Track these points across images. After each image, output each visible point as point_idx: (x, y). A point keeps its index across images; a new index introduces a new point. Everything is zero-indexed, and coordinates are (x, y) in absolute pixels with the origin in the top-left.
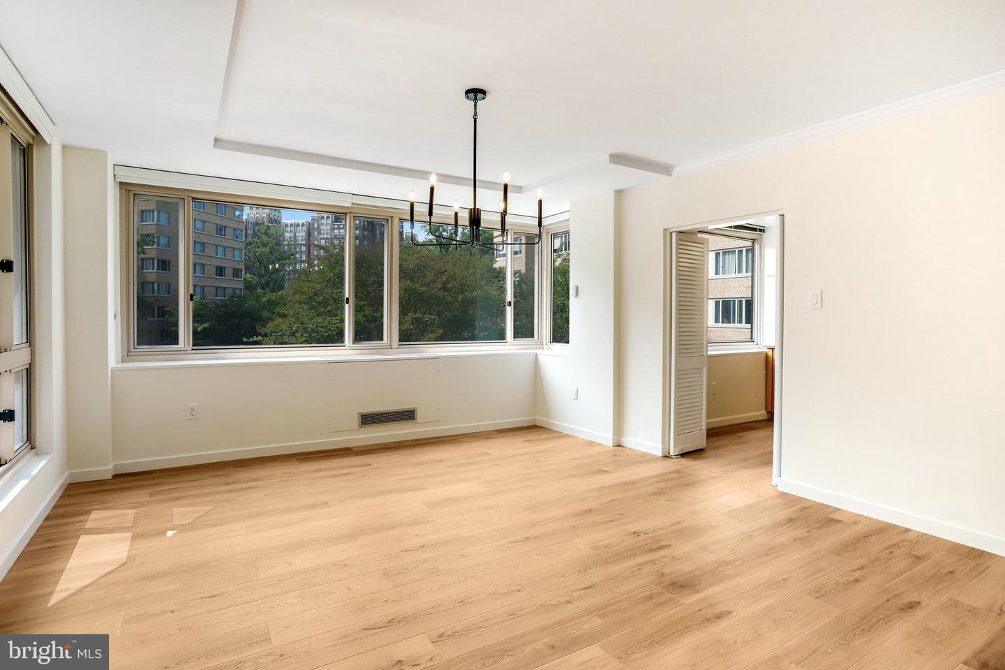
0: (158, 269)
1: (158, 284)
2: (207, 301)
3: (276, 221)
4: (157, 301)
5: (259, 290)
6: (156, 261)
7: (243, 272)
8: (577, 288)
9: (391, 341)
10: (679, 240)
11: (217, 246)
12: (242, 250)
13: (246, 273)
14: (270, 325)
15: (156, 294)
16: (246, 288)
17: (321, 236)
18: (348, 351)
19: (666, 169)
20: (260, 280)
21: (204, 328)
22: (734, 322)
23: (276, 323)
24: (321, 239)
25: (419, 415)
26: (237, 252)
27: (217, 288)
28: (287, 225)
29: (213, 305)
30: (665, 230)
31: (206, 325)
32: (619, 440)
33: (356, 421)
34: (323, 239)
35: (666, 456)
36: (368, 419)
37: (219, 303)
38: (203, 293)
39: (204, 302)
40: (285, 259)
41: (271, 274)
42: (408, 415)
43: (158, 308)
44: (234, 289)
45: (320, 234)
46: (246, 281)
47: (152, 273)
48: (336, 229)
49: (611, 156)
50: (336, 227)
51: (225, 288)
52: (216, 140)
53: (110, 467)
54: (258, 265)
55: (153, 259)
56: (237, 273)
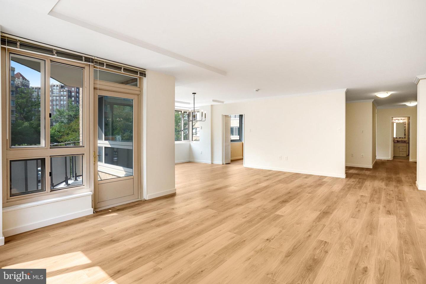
3: (26, 86)
10: (225, 117)
17: (53, 95)
22: (234, 135)
24: (53, 96)
28: (33, 88)
30: (222, 115)
34: (55, 96)
41: (27, 113)
45: (53, 94)
48: (62, 92)
49: (213, 100)
50: (62, 91)
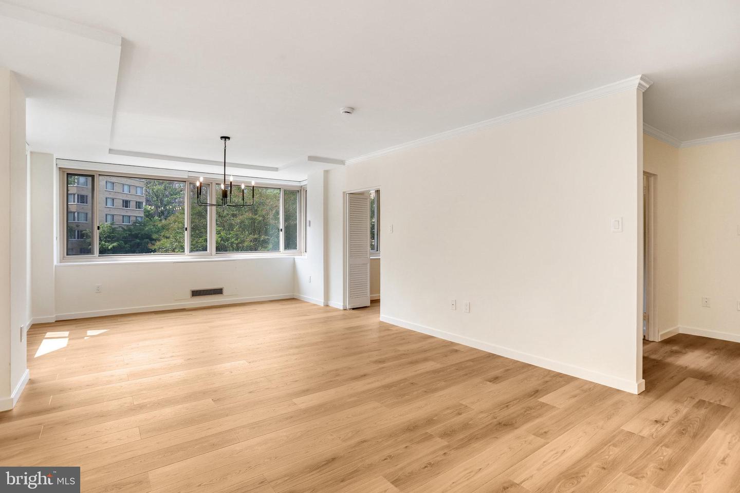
0: (78, 202)
1: (78, 213)
2: (116, 226)
4: (77, 226)
5: (156, 218)
6: (76, 196)
7: (144, 204)
8: (310, 222)
9: (211, 251)
11: (123, 185)
12: (142, 188)
13: (146, 205)
14: (158, 243)
15: (76, 221)
16: (147, 216)
18: (187, 257)
19: (342, 162)
20: (157, 210)
21: (113, 247)
23: (162, 242)
25: (224, 291)
26: (139, 189)
27: (123, 216)
29: (121, 229)
31: (115, 244)
32: (327, 303)
33: (189, 294)
35: (345, 310)
36: (196, 293)
37: (125, 228)
38: (113, 220)
39: (113, 227)
40: (175, 195)
42: (219, 292)
43: (78, 231)
44: (136, 217)
46: (146, 211)
47: (74, 205)
51: (129, 217)
52: (110, 150)
53: (54, 316)
54: (155, 199)
55: (74, 195)
56: (139, 205)
